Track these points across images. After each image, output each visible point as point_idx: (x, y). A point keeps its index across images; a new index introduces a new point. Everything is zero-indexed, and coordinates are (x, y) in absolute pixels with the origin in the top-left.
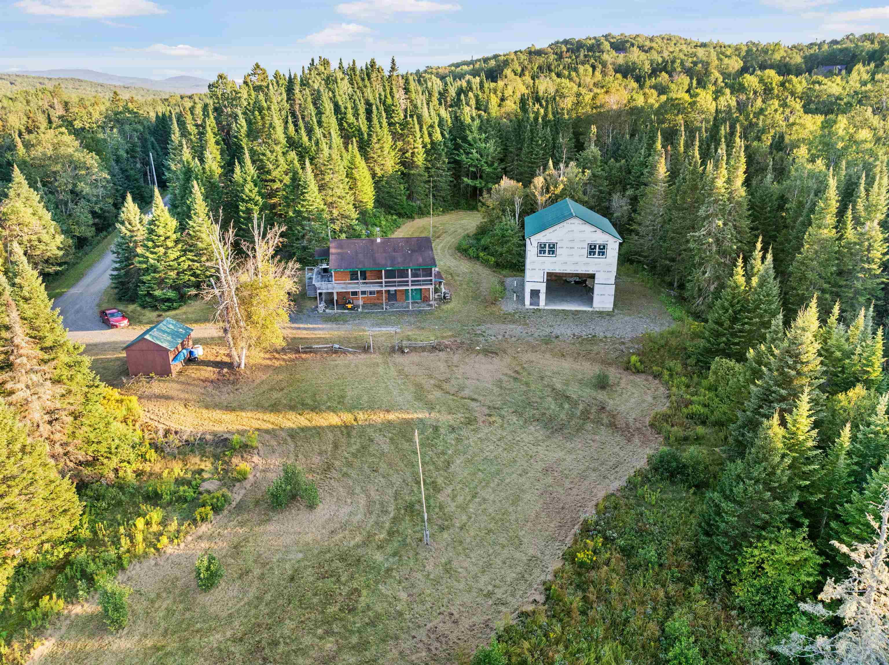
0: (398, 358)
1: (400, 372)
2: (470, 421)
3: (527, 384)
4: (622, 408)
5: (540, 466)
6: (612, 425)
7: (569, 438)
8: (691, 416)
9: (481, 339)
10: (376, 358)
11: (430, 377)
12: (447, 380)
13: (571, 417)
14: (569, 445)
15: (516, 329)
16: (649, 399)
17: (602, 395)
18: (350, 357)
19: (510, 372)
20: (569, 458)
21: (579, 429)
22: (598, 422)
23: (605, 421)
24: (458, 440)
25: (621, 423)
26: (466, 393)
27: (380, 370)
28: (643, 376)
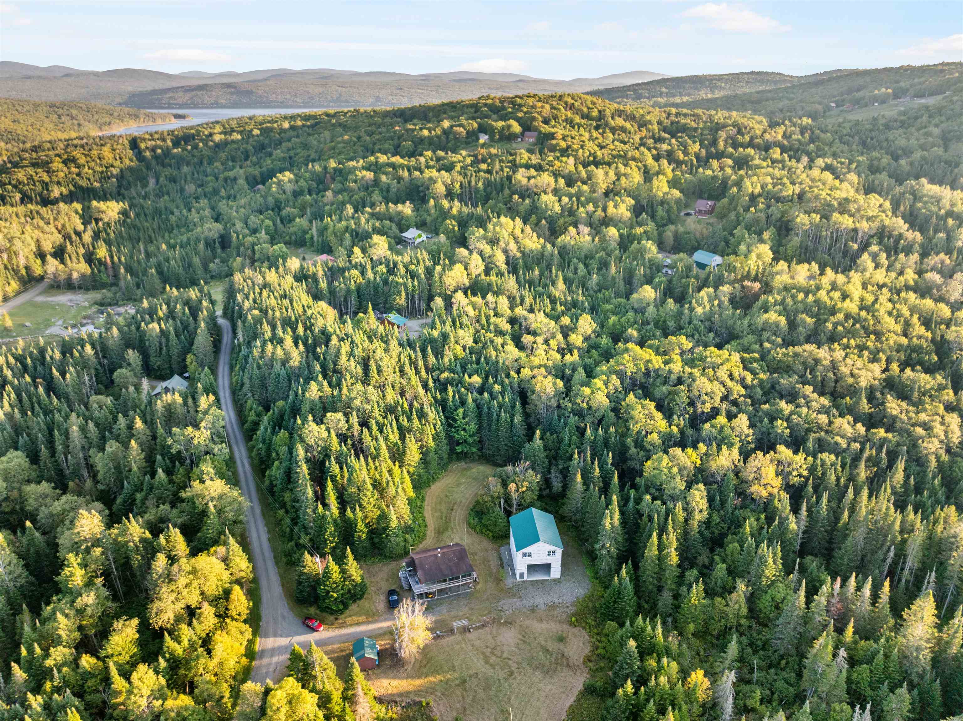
0: (469, 636)
1: (473, 645)
2: (511, 674)
3: (529, 644)
4: (571, 654)
5: (543, 694)
6: (568, 665)
7: (551, 677)
8: (598, 655)
9: (502, 614)
10: (457, 637)
11: (487, 647)
12: (494, 648)
13: (551, 663)
14: (553, 681)
15: (516, 603)
16: (581, 645)
17: (561, 646)
18: (447, 639)
19: (520, 637)
20: (554, 688)
21: (555, 670)
22: (562, 665)
23: (565, 664)
24: (510, 686)
25: (571, 665)
26: (505, 655)
27: (463, 645)
28: (578, 628)
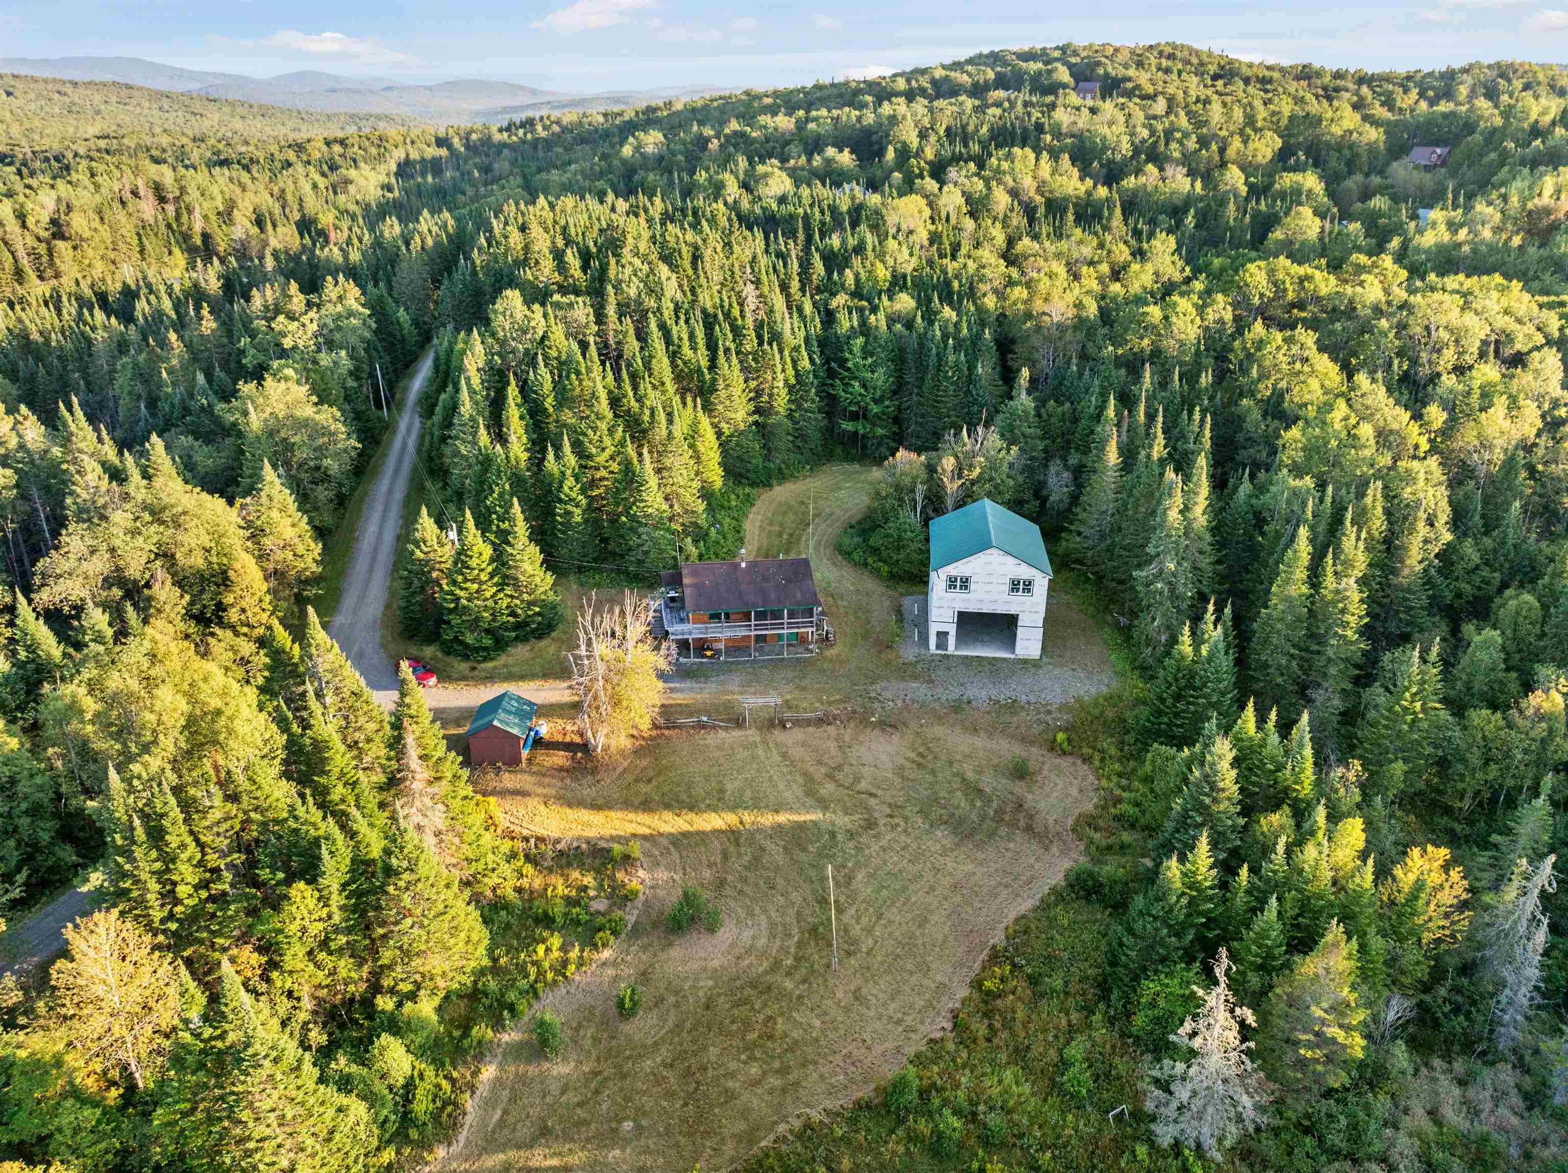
0: (778, 735)
1: (784, 755)
2: (870, 824)
3: (933, 772)
4: (1042, 805)
5: (947, 881)
6: (1029, 829)
7: (979, 846)
8: (1118, 818)
9: (876, 705)
10: (752, 734)
11: (820, 763)
12: (839, 768)
13: (983, 818)
14: (980, 856)
15: (918, 690)
16: (1074, 792)
17: (1019, 788)
18: (722, 734)
19: (913, 755)
20: (980, 871)
21: (992, 835)
22: (1013, 825)
23: (1022, 824)
24: (859, 849)
25: (1039, 829)
26: (863, 785)
27: (760, 752)
28: (1070, 759)
